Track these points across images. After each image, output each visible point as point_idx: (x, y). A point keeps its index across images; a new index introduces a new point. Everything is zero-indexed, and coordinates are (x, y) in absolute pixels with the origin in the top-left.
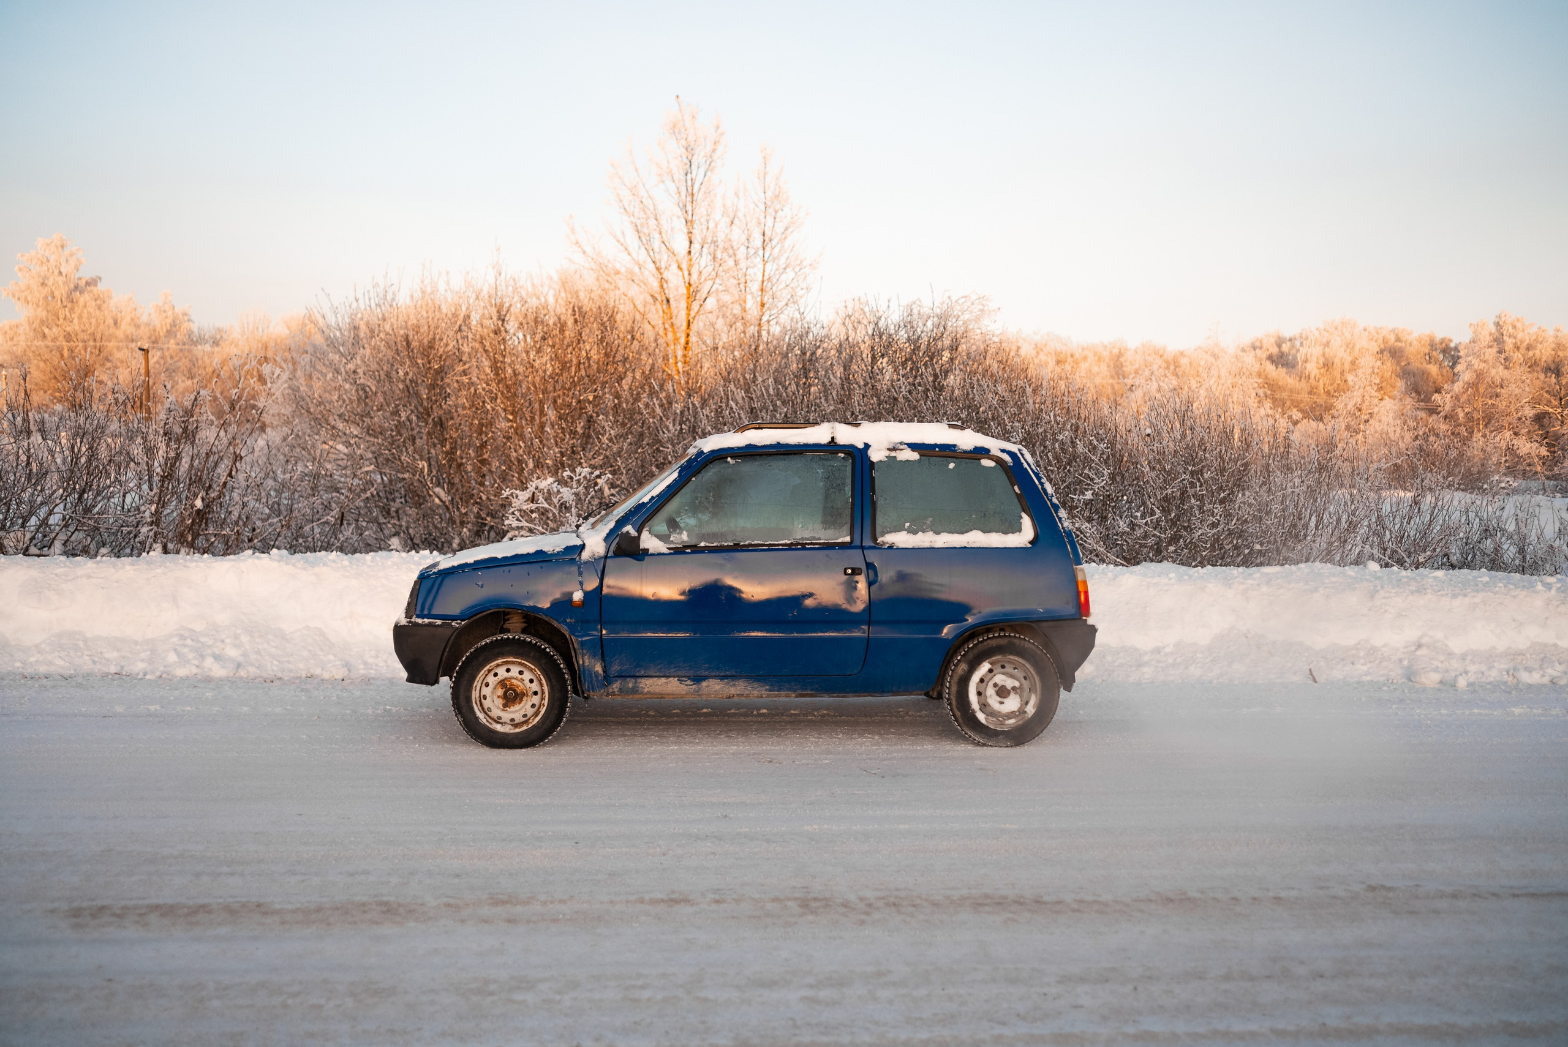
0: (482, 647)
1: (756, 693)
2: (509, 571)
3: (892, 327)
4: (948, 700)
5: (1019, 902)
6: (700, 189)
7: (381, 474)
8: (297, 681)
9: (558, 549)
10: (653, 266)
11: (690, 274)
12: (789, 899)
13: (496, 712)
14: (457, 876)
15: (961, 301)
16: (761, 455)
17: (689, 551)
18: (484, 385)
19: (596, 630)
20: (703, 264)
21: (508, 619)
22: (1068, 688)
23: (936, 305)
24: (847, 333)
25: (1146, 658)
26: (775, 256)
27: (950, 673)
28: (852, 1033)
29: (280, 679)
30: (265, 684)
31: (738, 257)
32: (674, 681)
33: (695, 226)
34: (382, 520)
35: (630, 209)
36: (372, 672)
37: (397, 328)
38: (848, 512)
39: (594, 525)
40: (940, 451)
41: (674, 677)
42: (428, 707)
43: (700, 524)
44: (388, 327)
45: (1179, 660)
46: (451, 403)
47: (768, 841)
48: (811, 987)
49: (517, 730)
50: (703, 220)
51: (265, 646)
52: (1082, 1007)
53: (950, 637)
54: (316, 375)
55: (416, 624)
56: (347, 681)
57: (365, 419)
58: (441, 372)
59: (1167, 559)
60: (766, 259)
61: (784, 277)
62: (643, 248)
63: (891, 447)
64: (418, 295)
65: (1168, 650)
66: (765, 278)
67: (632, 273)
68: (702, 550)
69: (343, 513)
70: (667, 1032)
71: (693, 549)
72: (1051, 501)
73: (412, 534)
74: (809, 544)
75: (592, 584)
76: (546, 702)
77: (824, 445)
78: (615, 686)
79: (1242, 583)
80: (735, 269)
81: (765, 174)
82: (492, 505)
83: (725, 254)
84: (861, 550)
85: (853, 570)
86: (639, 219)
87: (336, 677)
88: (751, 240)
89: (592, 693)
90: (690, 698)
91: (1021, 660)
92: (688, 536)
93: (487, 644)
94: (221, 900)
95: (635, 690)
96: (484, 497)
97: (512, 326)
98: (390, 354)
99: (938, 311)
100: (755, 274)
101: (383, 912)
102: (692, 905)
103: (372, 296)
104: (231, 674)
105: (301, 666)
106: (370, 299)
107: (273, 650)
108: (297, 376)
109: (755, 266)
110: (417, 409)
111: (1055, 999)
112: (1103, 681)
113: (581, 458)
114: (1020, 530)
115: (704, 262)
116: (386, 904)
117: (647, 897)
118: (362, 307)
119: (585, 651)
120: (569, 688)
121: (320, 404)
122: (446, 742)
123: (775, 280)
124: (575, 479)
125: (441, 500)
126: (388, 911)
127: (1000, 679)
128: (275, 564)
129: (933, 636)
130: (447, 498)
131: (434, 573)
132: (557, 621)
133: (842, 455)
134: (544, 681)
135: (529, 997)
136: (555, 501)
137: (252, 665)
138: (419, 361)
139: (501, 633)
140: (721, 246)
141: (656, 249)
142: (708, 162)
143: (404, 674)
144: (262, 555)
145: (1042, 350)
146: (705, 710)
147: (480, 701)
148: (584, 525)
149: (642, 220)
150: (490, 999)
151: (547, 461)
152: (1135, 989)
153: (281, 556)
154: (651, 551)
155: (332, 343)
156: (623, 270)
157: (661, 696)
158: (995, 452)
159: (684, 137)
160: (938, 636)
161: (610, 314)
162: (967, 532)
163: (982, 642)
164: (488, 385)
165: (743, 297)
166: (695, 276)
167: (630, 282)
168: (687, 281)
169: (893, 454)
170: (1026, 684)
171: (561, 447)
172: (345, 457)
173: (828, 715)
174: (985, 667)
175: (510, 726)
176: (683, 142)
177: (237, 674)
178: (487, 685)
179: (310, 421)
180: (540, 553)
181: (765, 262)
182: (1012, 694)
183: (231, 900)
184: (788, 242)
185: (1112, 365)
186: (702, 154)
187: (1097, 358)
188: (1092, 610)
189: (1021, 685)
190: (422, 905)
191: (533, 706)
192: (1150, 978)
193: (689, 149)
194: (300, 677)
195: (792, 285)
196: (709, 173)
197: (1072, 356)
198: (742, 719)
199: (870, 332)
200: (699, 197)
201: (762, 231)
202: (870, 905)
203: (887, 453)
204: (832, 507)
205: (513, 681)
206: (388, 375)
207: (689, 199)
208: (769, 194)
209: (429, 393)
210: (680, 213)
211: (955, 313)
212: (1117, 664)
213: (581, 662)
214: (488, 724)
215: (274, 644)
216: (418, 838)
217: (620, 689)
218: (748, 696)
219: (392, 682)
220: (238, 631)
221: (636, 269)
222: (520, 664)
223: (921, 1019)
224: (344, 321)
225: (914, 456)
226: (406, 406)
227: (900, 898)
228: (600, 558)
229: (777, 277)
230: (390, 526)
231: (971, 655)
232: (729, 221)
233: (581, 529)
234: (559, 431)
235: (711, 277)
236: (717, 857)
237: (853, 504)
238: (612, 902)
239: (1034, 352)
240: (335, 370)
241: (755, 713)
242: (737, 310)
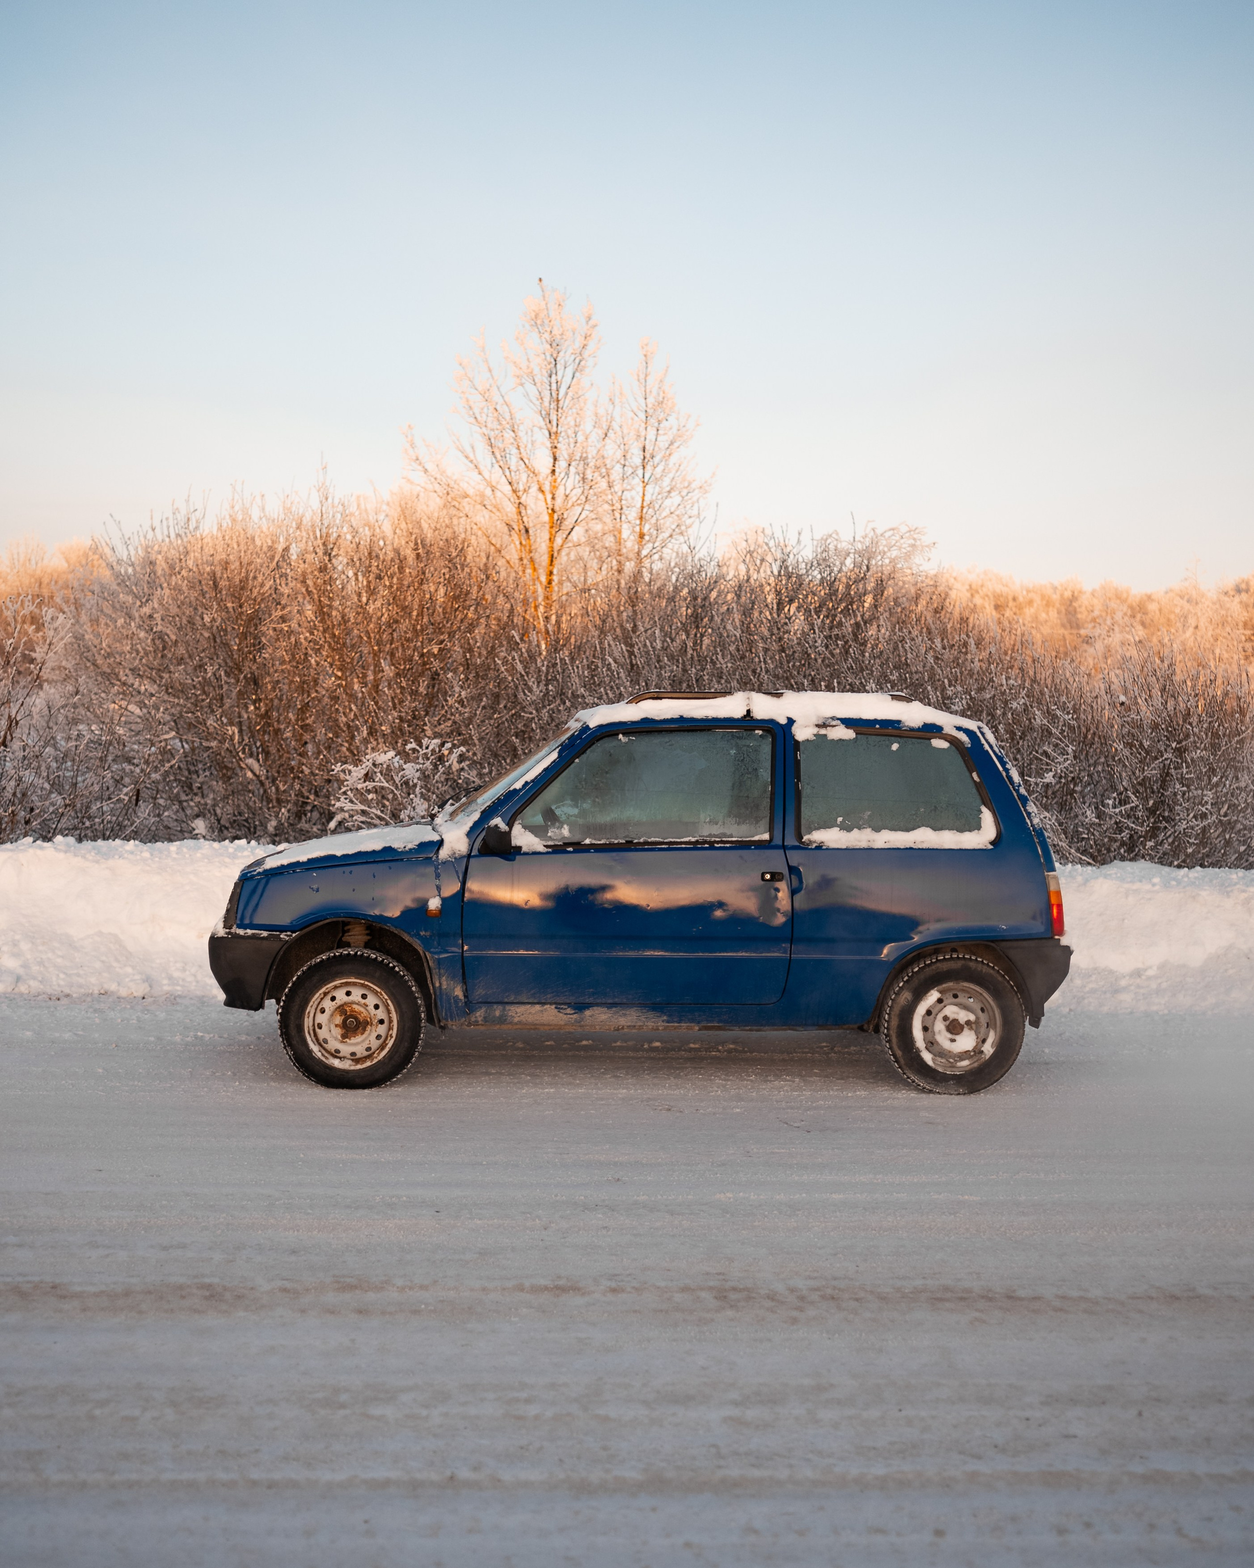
0: (317, 965)
1: (650, 1024)
2: (351, 872)
3: (803, 565)
4: (887, 1036)
5: (988, 1297)
6: (567, 394)
7: (181, 741)
8: (89, 999)
9: (410, 846)
10: (509, 487)
11: (553, 498)
12: (702, 1289)
13: (333, 1045)
14: (294, 1252)
15: (887, 535)
16: (660, 731)
17: (570, 849)
18: (308, 635)
19: (456, 945)
20: (570, 485)
21: (348, 931)
22: (1035, 1023)
23: (857, 539)
24: (748, 571)
25: (1123, 983)
26: (658, 476)
27: (890, 1003)
28: (791, 1466)
29: (67, 996)
30: (51, 1003)
31: (612, 477)
32: (551, 1009)
33: (561, 439)
34: (183, 797)
35: (482, 418)
36: (179, 988)
37: (202, 564)
38: (766, 802)
39: (453, 815)
40: (881, 727)
41: (551, 1004)
42: (247, 1034)
43: (583, 813)
44: (190, 563)
45: (1164, 985)
46: (267, 656)
47: (672, 1213)
48: (736, 1403)
49: (359, 1067)
50: (570, 432)
51: (50, 955)
52: (1075, 1437)
53: (891, 959)
54: (103, 621)
55: (236, 936)
56: (149, 1000)
57: (164, 675)
58: (255, 620)
59: (1143, 857)
60: (646, 480)
61: (668, 502)
62: (496, 466)
63: (820, 722)
64: (227, 523)
65: (1150, 973)
66: (645, 504)
67: (482, 495)
68: (587, 849)
69: (138, 791)
70: (561, 1460)
71: (576, 847)
72: (1017, 791)
73: (220, 815)
74: (718, 842)
75: (451, 888)
76: (394, 1032)
77: (738, 720)
78: (478, 1014)
79: (1244, 891)
80: (609, 492)
81: (646, 375)
82: (316, 781)
83: (596, 474)
84: (782, 851)
85: (773, 875)
86: (493, 430)
87: (135, 994)
88: (628, 457)
89: (450, 1023)
90: (570, 1029)
91: (978, 988)
92: (570, 831)
93: (322, 961)
94: (9, 1279)
95: (502, 1020)
96: (307, 771)
97: (340, 562)
98: (194, 594)
99: (859, 546)
100: (633, 498)
101: (206, 1298)
102: (583, 1294)
103: (171, 524)
104: (10, 990)
105: (93, 980)
106: (168, 527)
107: (59, 960)
108: (82, 622)
109: (632, 489)
110: (226, 663)
111: (1040, 1425)
112: (1071, 1010)
113: (425, 724)
114: (979, 827)
115: (570, 484)
116: (209, 1286)
117: (527, 1284)
118: (160, 538)
119: (442, 971)
120: (423, 1016)
121: (109, 655)
122: (272, 1079)
123: (657, 506)
124: (421, 752)
125: (254, 774)
126: (212, 1296)
127: (951, 1011)
128: (61, 855)
129: (869, 957)
130: (262, 773)
131: (259, 873)
132: (409, 933)
133: (760, 732)
134: (392, 1007)
135: (389, 1411)
136: (397, 779)
137: (34, 978)
138: (229, 605)
139: (339, 947)
140: (592, 464)
141: (513, 468)
142: (577, 361)
143: (222, 996)
144: (46, 844)
145: (977, 592)
146: (584, 1043)
147: (314, 1030)
148: (440, 815)
149: (497, 432)
150: (342, 1412)
151: (383, 728)
152: (1140, 1414)
153: (68, 845)
154: (524, 849)
155: (123, 581)
156: (471, 492)
157: (535, 1026)
158: (949, 730)
159: (549, 330)
160: (876, 958)
161: (460, 547)
162: (913, 829)
163: (929, 965)
164: (312, 633)
165: (618, 526)
166: (559, 502)
167: (479, 507)
168: (550, 506)
169: (823, 731)
170: (984, 1018)
171: (400, 712)
172: (139, 720)
173: (736, 1050)
174: (933, 996)
175: (350, 1062)
176: (547, 336)
177: (16, 990)
178: (323, 1011)
179: (96, 675)
180: (388, 850)
181: (645, 484)
182: (966, 1031)
183: (20, 1279)
184: (673, 459)
185: (1064, 611)
186: (570, 351)
187: (1044, 602)
188: (1066, 927)
189: (977, 1018)
190: (252, 1289)
191: (378, 1037)
192: (1158, 1400)
193: (554, 345)
194: (92, 994)
195: (677, 513)
196: (577, 374)
197: (1014, 599)
198: (631, 1054)
199: (776, 572)
200: (566, 403)
201: (641, 446)
202: (802, 1298)
203: (815, 730)
204: (748, 797)
205: (354, 1006)
206: (191, 622)
207: (553, 405)
208: (651, 400)
209: (240, 644)
210: (542, 423)
211: (881, 548)
212: (1087, 989)
213: (437, 985)
214: (323, 1059)
215: (60, 953)
216: (244, 1203)
217: (485, 1018)
218: (641, 1027)
219: (203, 1001)
220: (17, 937)
221: (488, 492)
222: (363, 985)
223: (874, 1448)
224: (136, 553)
225: (848, 734)
226: (212, 659)
227: (839, 1290)
228: (462, 857)
229: (660, 502)
230: (192, 804)
231: (915, 982)
232: (601, 433)
233: (438, 821)
234: (398, 691)
235: (579, 502)
236: (610, 1233)
237: (773, 793)
238: (484, 1289)
239: (969, 595)
240: (126, 614)
241: (646, 1046)
242: (609, 541)
